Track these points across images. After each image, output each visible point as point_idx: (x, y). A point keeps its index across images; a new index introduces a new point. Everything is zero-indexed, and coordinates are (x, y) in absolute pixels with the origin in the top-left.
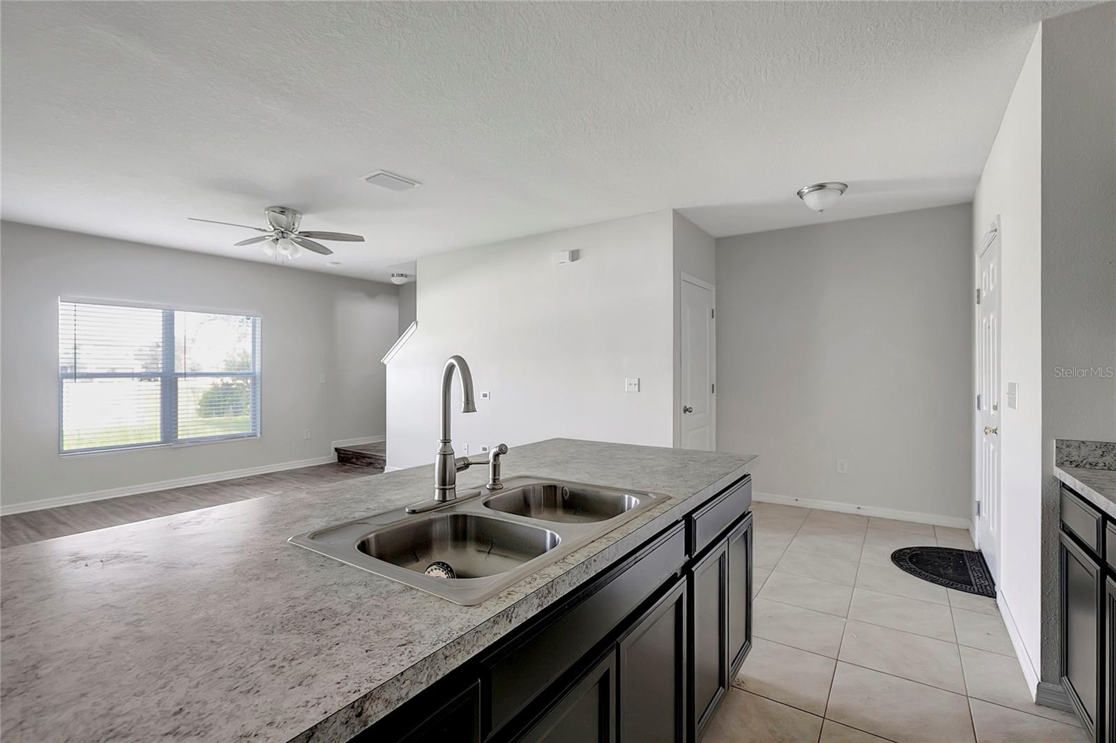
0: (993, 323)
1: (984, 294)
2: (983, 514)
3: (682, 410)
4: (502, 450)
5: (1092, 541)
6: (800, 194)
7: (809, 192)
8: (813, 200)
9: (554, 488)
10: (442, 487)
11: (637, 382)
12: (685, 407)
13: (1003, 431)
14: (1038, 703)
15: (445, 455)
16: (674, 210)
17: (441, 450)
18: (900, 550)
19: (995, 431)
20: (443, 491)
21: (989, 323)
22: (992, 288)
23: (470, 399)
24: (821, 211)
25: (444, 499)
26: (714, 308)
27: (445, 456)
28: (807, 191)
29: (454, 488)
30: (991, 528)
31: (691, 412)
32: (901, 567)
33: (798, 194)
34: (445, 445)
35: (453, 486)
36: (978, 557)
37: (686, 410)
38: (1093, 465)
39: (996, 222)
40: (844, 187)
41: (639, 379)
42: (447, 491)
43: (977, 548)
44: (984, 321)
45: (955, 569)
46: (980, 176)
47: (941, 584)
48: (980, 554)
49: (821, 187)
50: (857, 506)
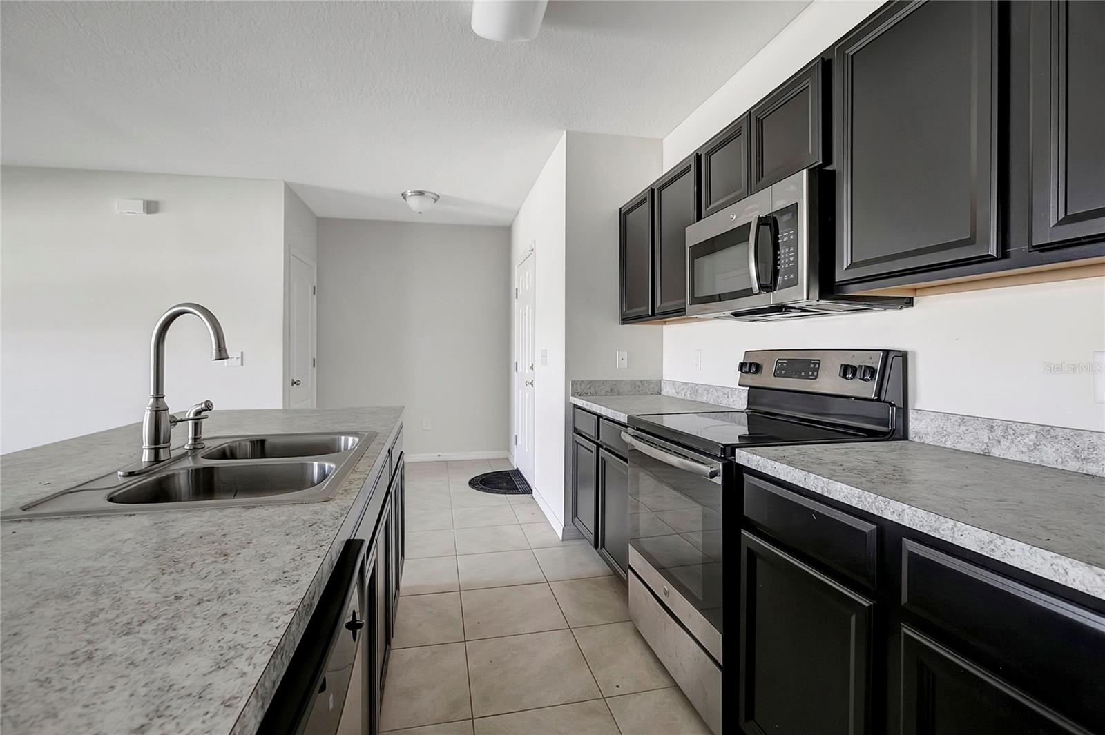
0: (529, 311)
1: (520, 292)
2: (519, 442)
3: (291, 384)
4: (208, 406)
5: (591, 432)
6: (404, 196)
7: (412, 195)
8: (414, 202)
9: (262, 442)
10: (154, 446)
11: (240, 356)
12: (293, 380)
13: (536, 383)
14: (563, 540)
15: (156, 411)
16: (285, 183)
17: (152, 406)
18: (473, 479)
19: (531, 384)
20: (156, 452)
21: (525, 311)
22: (527, 288)
23: (222, 346)
24: (420, 213)
25: (156, 459)
26: (316, 285)
27: (158, 412)
28: (410, 194)
29: (169, 447)
30: (527, 450)
31: (299, 384)
32: (477, 489)
33: (402, 195)
34: (157, 400)
35: (168, 444)
36: (517, 472)
37: (294, 383)
38: (587, 394)
39: (533, 245)
40: (437, 198)
41: (242, 353)
42: (161, 450)
43: (515, 468)
44: (521, 310)
45: (507, 483)
46: (519, 211)
47: (502, 493)
48: (517, 470)
49: (421, 193)
50: (437, 454)
